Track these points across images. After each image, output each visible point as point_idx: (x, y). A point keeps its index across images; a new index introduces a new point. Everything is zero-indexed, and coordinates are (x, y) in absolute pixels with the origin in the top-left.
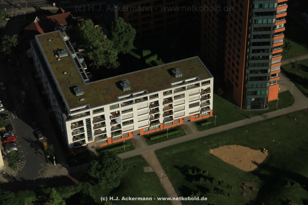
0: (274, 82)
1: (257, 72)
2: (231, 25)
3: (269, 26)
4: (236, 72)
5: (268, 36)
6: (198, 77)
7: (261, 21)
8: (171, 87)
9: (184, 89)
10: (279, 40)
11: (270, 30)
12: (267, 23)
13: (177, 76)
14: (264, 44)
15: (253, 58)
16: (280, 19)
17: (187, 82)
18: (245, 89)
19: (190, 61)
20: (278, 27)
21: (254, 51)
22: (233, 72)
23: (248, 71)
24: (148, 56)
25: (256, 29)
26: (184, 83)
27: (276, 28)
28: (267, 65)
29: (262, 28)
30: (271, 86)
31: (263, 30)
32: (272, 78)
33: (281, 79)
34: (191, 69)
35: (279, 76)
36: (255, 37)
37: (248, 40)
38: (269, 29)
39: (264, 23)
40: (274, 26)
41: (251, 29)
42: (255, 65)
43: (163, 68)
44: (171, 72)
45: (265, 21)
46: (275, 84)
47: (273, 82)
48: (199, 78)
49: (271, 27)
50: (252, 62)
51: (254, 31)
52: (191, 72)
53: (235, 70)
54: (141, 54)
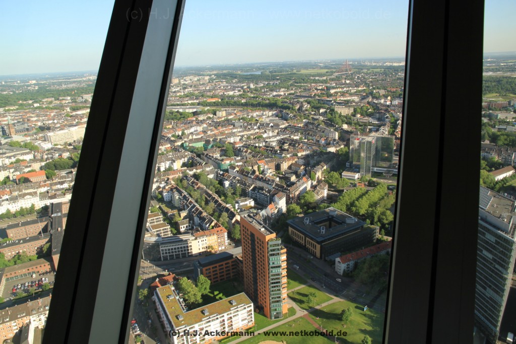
1: (275, 298)
2: (259, 274)
3: (278, 273)
4: (264, 299)
5: (279, 279)
6: (245, 304)
7: (275, 271)
8: (230, 310)
9: (238, 311)
10: (284, 280)
13: (233, 304)
14: (277, 283)
15: (273, 291)
16: (283, 269)
17: (239, 307)
18: (270, 308)
19: (240, 295)
20: (283, 273)
21: (272, 287)
22: (263, 299)
23: (271, 298)
24: (217, 295)
25: (272, 275)
26: (237, 308)
28: (280, 294)
29: (275, 274)
30: (283, 305)
31: (276, 276)
32: (283, 301)
33: (288, 301)
34: (241, 300)
35: (287, 299)
36: (272, 279)
37: (269, 281)
38: (279, 275)
40: (281, 273)
41: (270, 276)
42: (274, 294)
43: (226, 300)
44: (230, 302)
45: (276, 271)
47: (284, 303)
50: (272, 293)
52: (241, 302)
53: (264, 298)
54: (213, 294)
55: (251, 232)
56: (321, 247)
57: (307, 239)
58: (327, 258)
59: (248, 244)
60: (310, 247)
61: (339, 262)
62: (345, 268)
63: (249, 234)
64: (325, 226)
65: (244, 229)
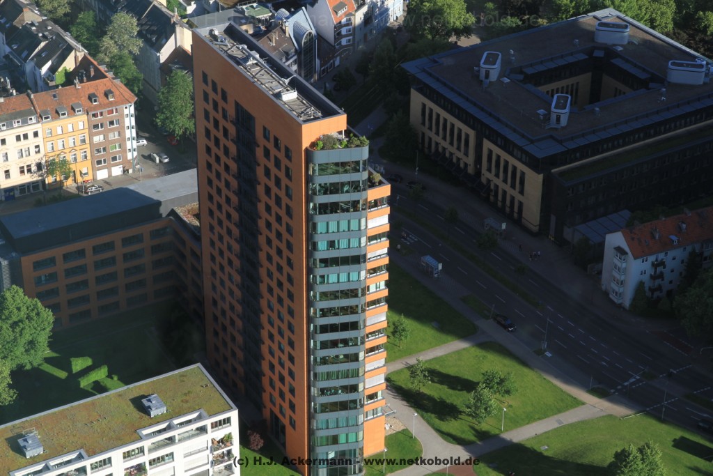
0: (375, 412)
1: (334, 391)
2: (270, 290)
3: (352, 287)
4: (288, 396)
5: (352, 310)
6: (202, 410)
7: (336, 278)
9: (171, 441)
10: (377, 318)
11: (356, 296)
12: (349, 281)
13: (153, 413)
14: (345, 327)
15: (324, 361)
16: (375, 270)
17: (177, 424)
18: (311, 432)
19: (183, 376)
20: (372, 289)
21: (324, 345)
22: (282, 395)
24: (86, 371)
25: (325, 295)
26: (169, 428)
27: (368, 290)
28: (356, 374)
29: (338, 291)
30: (367, 420)
31: (341, 298)
32: (368, 404)
33: (389, 405)
34: (185, 394)
35: (383, 398)
36: (324, 313)
37: (310, 320)
38: (353, 293)
39: (341, 281)
40: (363, 286)
41: (315, 296)
42: (328, 376)
43: (120, 395)
44: (140, 405)
45: (343, 278)
46: (377, 417)
47: (371, 412)
48: (205, 414)
49: (357, 289)
50: (322, 369)
51: (320, 300)
52: (187, 401)
53: (286, 389)
54: (67, 366)
55: (237, 104)
56: (547, 184)
57: (487, 145)
58: (568, 233)
59: (223, 159)
60: (499, 182)
61: (619, 250)
62: (646, 278)
63: (231, 112)
64: (573, 91)
65: (209, 90)
